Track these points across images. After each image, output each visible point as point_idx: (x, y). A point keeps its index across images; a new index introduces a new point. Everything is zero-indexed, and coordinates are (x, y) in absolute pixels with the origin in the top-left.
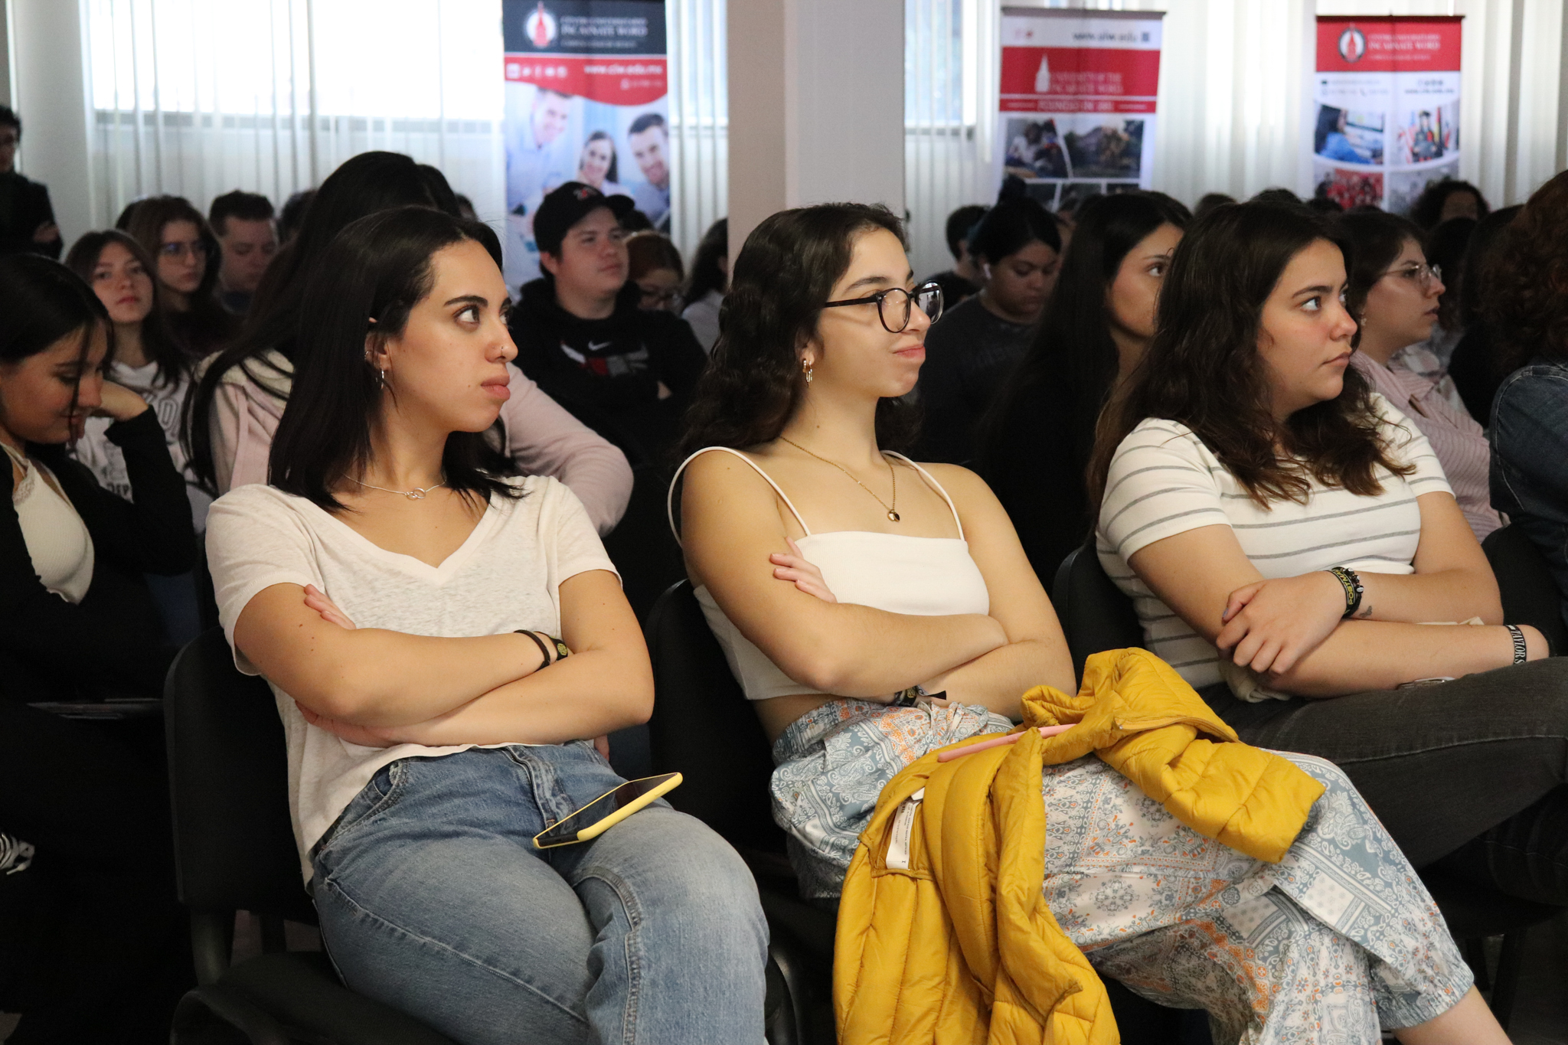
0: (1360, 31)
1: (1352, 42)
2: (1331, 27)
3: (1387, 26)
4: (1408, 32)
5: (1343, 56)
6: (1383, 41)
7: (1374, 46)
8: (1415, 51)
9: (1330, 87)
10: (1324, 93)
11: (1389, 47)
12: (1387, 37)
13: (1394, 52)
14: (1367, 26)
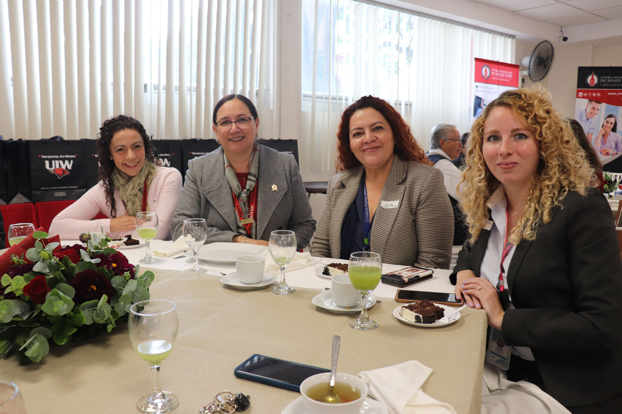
0: (488, 67)
1: (486, 71)
2: (481, 63)
3: (496, 66)
4: (503, 70)
5: (483, 76)
6: (496, 72)
7: (493, 73)
8: (505, 77)
9: (478, 88)
10: (477, 91)
11: (497, 74)
12: (497, 71)
13: (499, 77)
14: (491, 65)
